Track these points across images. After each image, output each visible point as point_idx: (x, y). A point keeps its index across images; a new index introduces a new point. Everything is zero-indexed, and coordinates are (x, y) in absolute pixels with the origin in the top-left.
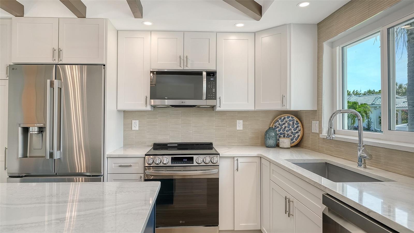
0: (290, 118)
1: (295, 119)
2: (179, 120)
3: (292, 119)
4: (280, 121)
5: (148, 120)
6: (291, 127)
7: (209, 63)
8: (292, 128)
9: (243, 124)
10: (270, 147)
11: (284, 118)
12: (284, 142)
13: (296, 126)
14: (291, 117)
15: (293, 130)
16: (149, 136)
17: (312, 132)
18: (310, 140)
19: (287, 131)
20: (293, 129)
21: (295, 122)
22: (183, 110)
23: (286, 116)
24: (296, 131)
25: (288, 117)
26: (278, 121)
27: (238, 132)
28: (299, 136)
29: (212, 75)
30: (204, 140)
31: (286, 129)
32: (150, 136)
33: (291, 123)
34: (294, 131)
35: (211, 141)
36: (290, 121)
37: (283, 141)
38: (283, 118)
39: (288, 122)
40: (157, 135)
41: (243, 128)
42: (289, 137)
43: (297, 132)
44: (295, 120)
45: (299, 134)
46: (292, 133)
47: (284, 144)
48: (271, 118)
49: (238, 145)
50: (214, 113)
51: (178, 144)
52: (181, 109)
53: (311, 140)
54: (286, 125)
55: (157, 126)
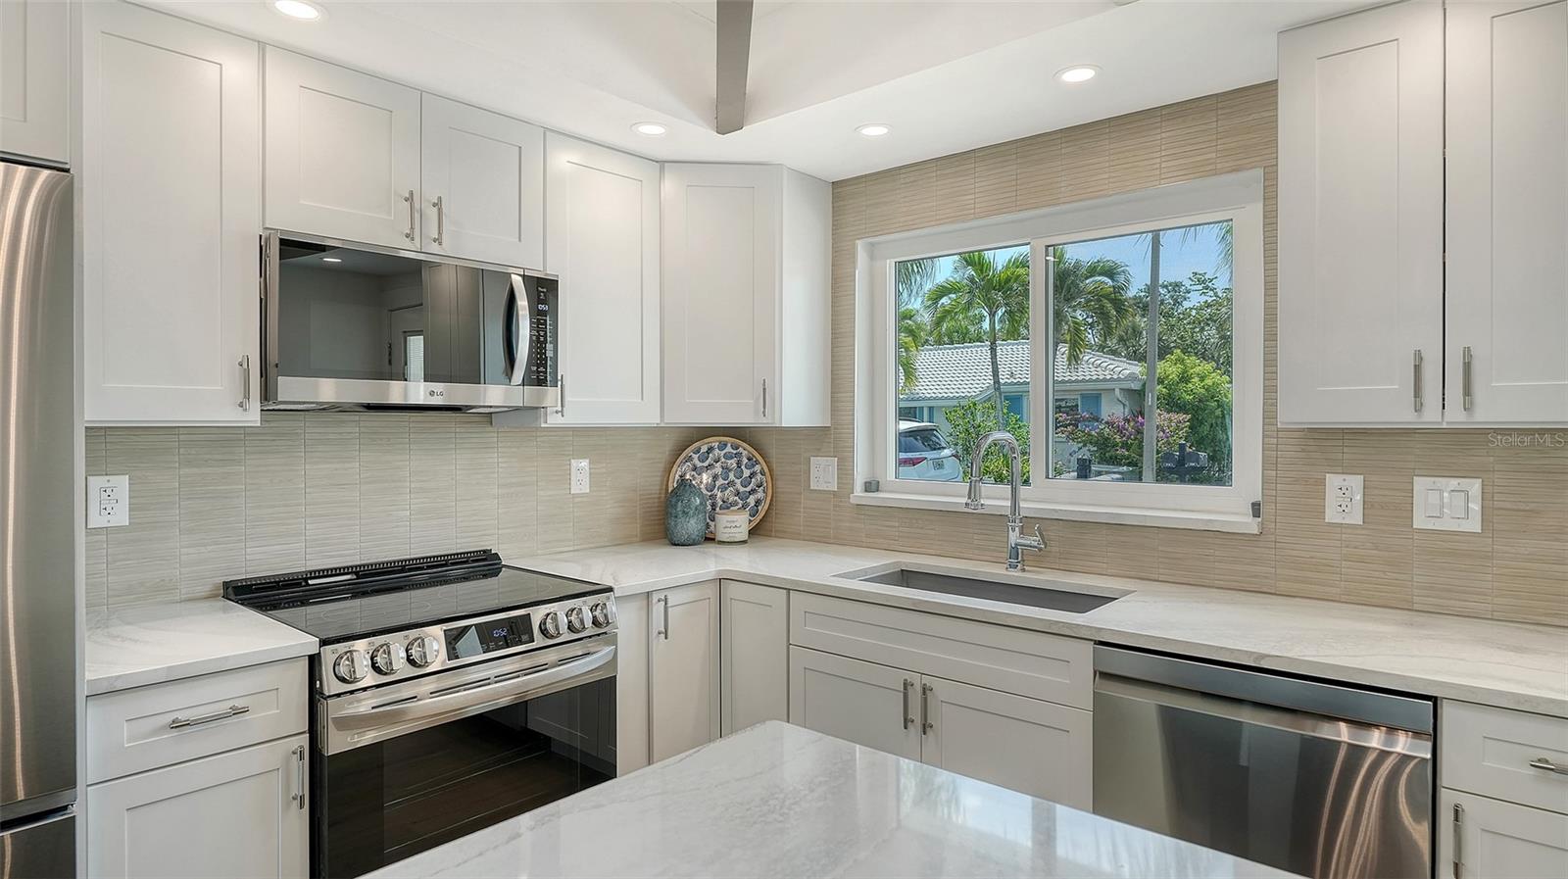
0: (729, 449)
1: (745, 450)
2: (347, 465)
3: (735, 452)
4: (695, 456)
5: (185, 471)
6: (732, 476)
7: (520, 240)
8: (736, 480)
9: (590, 474)
10: (689, 545)
11: (711, 449)
12: (736, 524)
13: (747, 473)
14: (729, 445)
15: (739, 486)
16: (191, 550)
17: (812, 488)
18: (800, 512)
19: (723, 488)
20: (738, 481)
21: (745, 461)
22: (368, 424)
23: (714, 442)
24: (748, 489)
25: (723, 446)
26: (690, 459)
27: (577, 500)
28: (758, 502)
29: (544, 290)
30: (458, 541)
31: (718, 483)
32: (203, 549)
33: (732, 463)
34: (742, 489)
35: (482, 543)
36: (728, 456)
37: (734, 522)
38: (704, 449)
39: (723, 460)
40: (240, 541)
41: (590, 487)
42: (728, 508)
43: (753, 491)
44: (745, 453)
45: (760, 495)
46: (738, 493)
47: (733, 530)
48: (667, 449)
49: (576, 548)
50: (492, 434)
51: (356, 573)
52: (357, 418)
53: (804, 512)
54: (718, 469)
55: (238, 497)
